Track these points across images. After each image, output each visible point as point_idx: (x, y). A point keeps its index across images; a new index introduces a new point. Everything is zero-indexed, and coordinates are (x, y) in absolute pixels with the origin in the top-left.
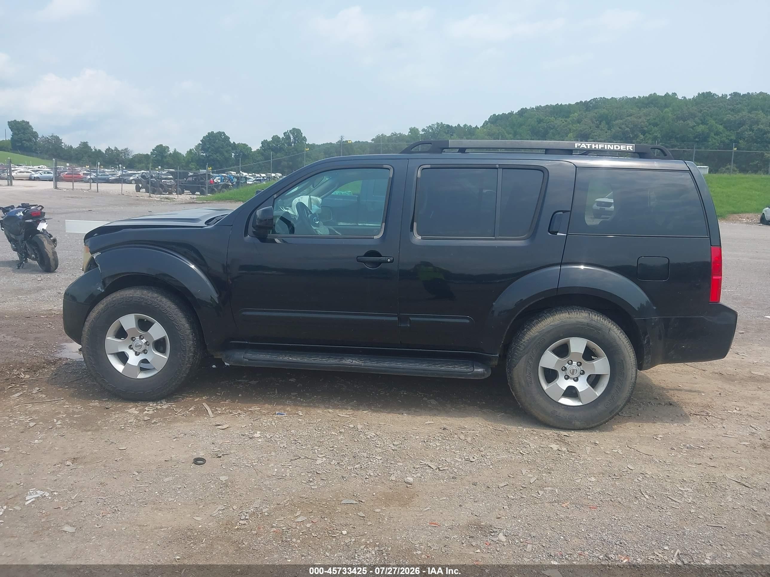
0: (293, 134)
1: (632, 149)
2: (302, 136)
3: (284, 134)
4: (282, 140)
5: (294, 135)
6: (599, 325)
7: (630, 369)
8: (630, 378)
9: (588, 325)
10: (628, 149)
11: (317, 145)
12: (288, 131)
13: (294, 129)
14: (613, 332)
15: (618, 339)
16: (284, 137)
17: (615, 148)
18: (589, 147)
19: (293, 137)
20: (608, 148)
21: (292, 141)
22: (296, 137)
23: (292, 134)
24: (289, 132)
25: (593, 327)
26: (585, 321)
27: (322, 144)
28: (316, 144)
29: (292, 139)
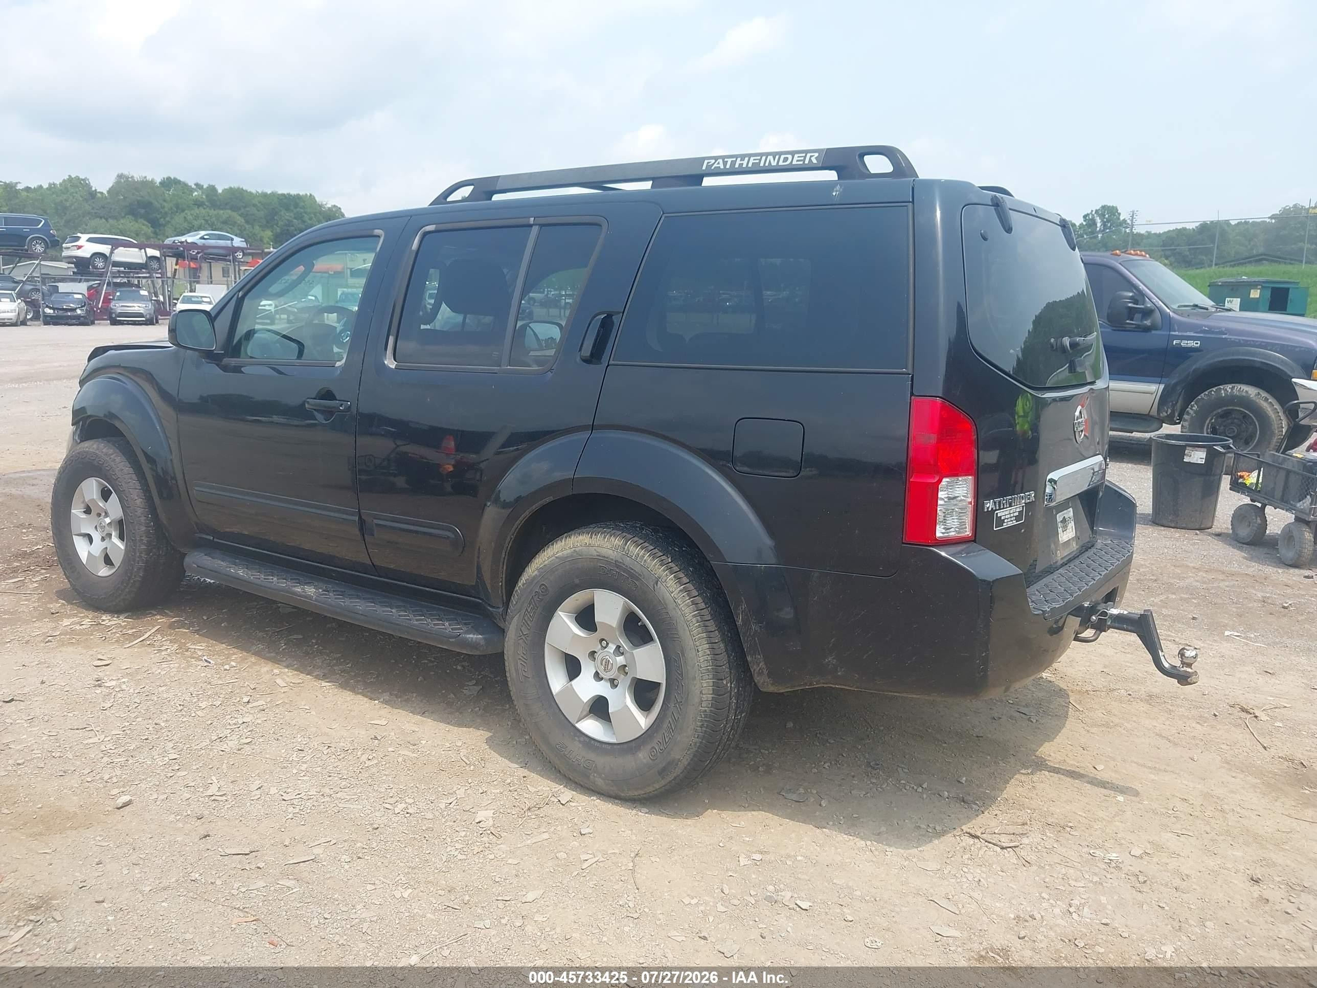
0: (1102, 216)
1: (815, 161)
2: (1119, 219)
3: (1085, 217)
4: (1080, 228)
5: (1104, 218)
6: (637, 569)
7: (694, 678)
8: (697, 700)
9: (617, 564)
10: (807, 162)
11: (1155, 234)
12: (1092, 211)
13: (1103, 207)
14: (662, 587)
15: (671, 605)
16: (1084, 223)
17: (781, 163)
18: (728, 166)
19: (1102, 221)
20: (767, 164)
21: (1098, 229)
22: (1108, 221)
23: (1099, 215)
24: (1094, 213)
25: (625, 570)
26: (612, 554)
27: (1165, 232)
28: (1153, 232)
29: (1099, 225)
